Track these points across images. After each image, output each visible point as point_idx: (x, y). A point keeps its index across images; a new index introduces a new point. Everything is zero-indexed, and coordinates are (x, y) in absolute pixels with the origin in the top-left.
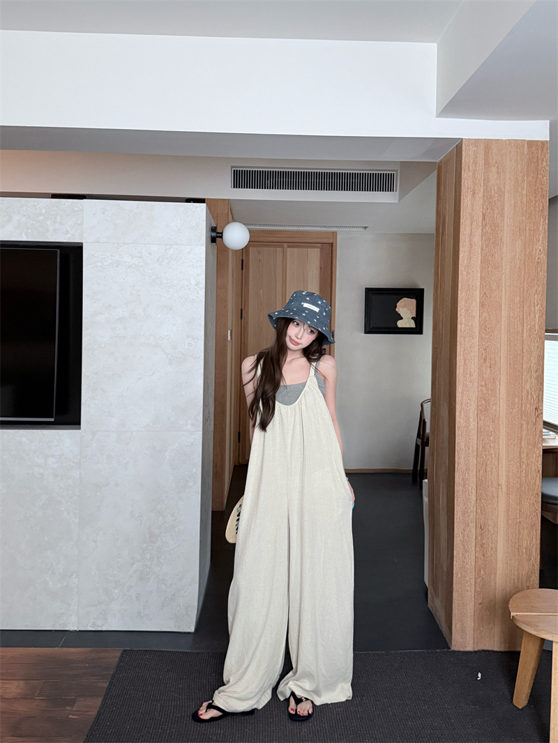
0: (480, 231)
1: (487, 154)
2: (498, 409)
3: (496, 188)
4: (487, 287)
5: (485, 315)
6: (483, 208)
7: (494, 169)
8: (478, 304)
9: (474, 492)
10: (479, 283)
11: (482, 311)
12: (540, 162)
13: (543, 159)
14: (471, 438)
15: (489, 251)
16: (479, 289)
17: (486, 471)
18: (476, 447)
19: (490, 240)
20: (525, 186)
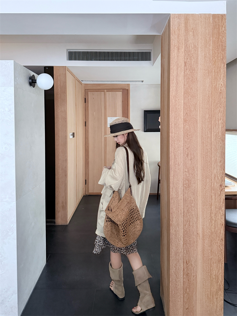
0: (183, 73)
1: (186, 24)
2: (196, 187)
3: (192, 45)
4: (188, 109)
5: (187, 126)
6: (184, 58)
7: (191, 33)
8: (182, 120)
9: (182, 239)
10: (183, 107)
11: (185, 124)
12: (220, 28)
13: (222, 26)
14: (180, 205)
15: (189, 86)
16: (182, 110)
17: (189, 225)
18: (183, 210)
19: (189, 79)
20: (211, 43)
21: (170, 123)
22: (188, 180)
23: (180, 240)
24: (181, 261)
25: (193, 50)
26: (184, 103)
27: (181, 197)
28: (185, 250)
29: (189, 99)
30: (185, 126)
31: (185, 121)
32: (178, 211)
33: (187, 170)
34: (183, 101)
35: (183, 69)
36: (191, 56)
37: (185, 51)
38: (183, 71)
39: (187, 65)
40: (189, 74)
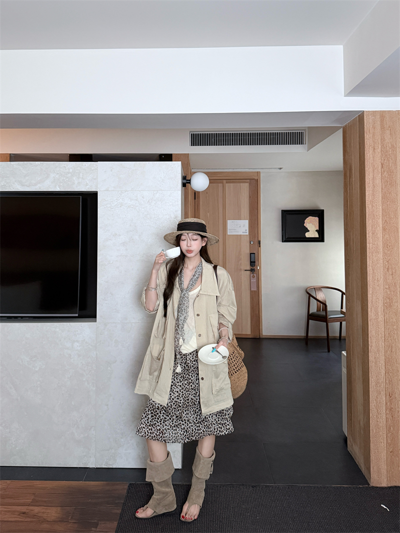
0: (380, 176)
1: (382, 121)
3: (390, 145)
4: (387, 216)
6: (381, 160)
7: (388, 132)
8: (381, 229)
9: (384, 368)
10: (381, 213)
11: (384, 233)
14: (380, 327)
15: (388, 190)
16: (381, 217)
17: (392, 351)
18: (383, 333)
19: (387, 182)
21: (367, 232)
22: (389, 299)
23: (381, 369)
24: (383, 393)
25: (390, 151)
26: (383, 209)
27: (381, 318)
28: (387, 379)
29: (388, 205)
30: (384, 235)
31: (384, 229)
32: (379, 335)
33: (387, 287)
34: (381, 207)
35: (380, 171)
36: (389, 157)
37: (382, 152)
38: (380, 173)
39: (384, 167)
40: (387, 177)
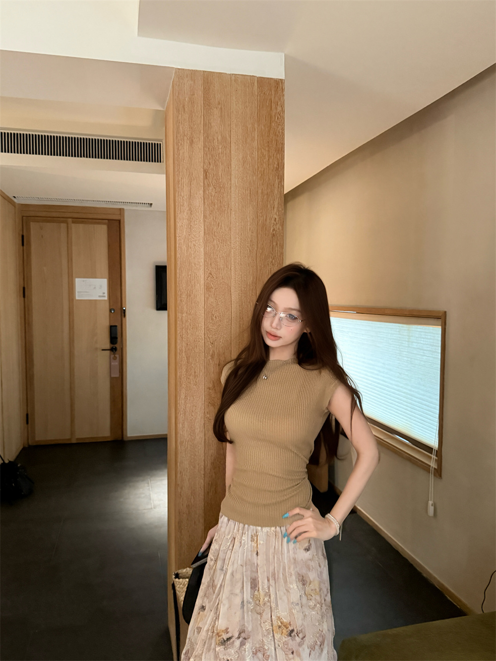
0: (201, 192)
1: (207, 91)
3: (220, 137)
4: (213, 265)
5: (212, 300)
6: (204, 163)
7: (216, 112)
8: (202, 287)
10: (203, 260)
11: (207, 296)
12: (273, 106)
13: (278, 102)
14: (197, 454)
15: (214, 219)
16: (202, 268)
17: (216, 492)
19: (214, 205)
20: (256, 137)
22: (214, 406)
25: (220, 147)
26: (205, 254)
27: (199, 438)
29: (214, 246)
30: (208, 298)
31: (208, 288)
32: (194, 467)
33: (211, 387)
34: (202, 249)
35: (202, 184)
36: (217, 158)
37: (205, 148)
38: (202, 188)
39: (209, 177)
40: (213, 195)
